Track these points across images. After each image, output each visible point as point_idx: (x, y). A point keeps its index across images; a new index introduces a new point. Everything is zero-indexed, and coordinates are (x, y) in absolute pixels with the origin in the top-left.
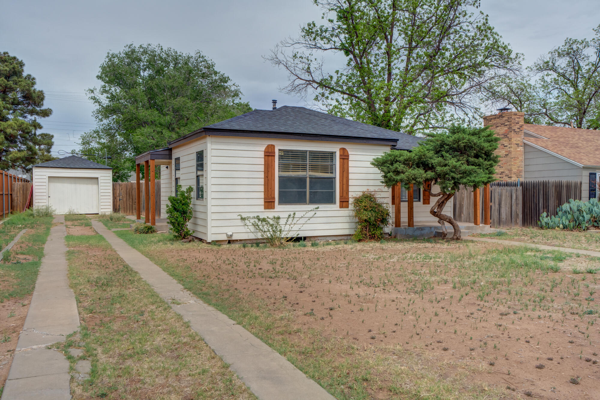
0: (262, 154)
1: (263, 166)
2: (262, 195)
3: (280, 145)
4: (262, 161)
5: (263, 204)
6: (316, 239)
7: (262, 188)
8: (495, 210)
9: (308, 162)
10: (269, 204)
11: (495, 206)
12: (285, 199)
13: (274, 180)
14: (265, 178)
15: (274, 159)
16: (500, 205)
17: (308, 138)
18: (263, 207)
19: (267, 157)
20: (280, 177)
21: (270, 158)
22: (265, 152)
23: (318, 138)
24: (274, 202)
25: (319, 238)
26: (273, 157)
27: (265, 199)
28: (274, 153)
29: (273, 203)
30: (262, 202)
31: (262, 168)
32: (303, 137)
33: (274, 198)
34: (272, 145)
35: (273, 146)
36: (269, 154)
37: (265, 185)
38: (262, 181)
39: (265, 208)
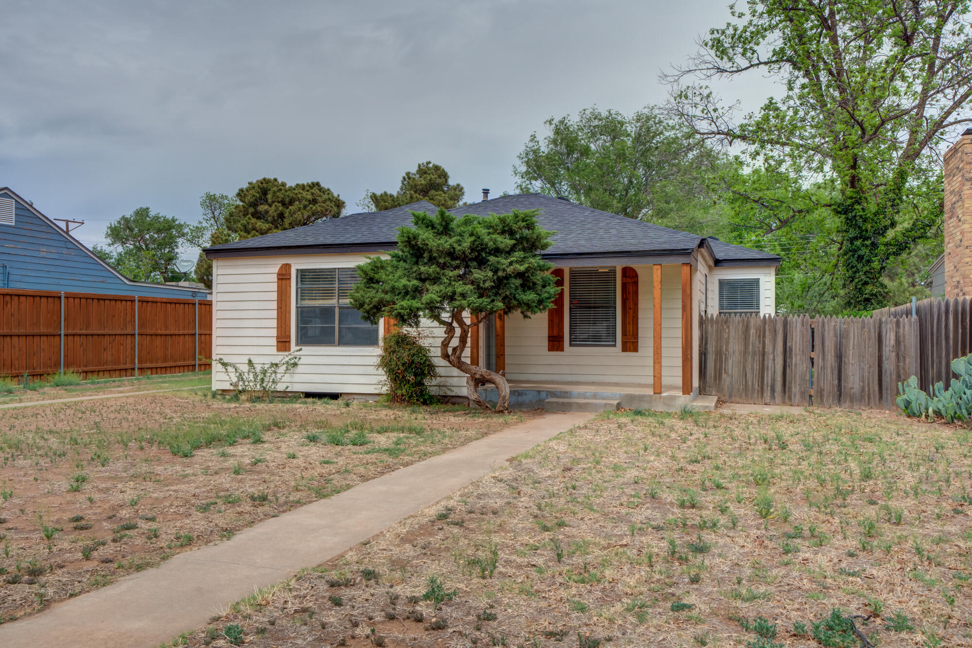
0: (274, 278)
1: (276, 294)
2: (274, 332)
3: (299, 264)
4: (274, 287)
5: (275, 344)
6: (350, 397)
7: (274, 323)
8: (824, 367)
9: (337, 285)
10: (283, 343)
11: (823, 359)
12: (305, 339)
13: (290, 312)
14: (278, 310)
15: (290, 283)
16: (840, 357)
17: (332, 250)
18: (275, 348)
19: (280, 281)
20: (297, 308)
21: (284, 282)
22: (278, 274)
23: (345, 249)
24: (289, 342)
25: (354, 396)
26: (288, 281)
27: (277, 337)
28: (290, 275)
29: (287, 344)
30: (274, 342)
31: (274, 296)
32: (325, 250)
33: (289, 337)
34: (287, 264)
35: (287, 267)
36: (283, 277)
37: (278, 319)
38: (274, 314)
39: (278, 350)
